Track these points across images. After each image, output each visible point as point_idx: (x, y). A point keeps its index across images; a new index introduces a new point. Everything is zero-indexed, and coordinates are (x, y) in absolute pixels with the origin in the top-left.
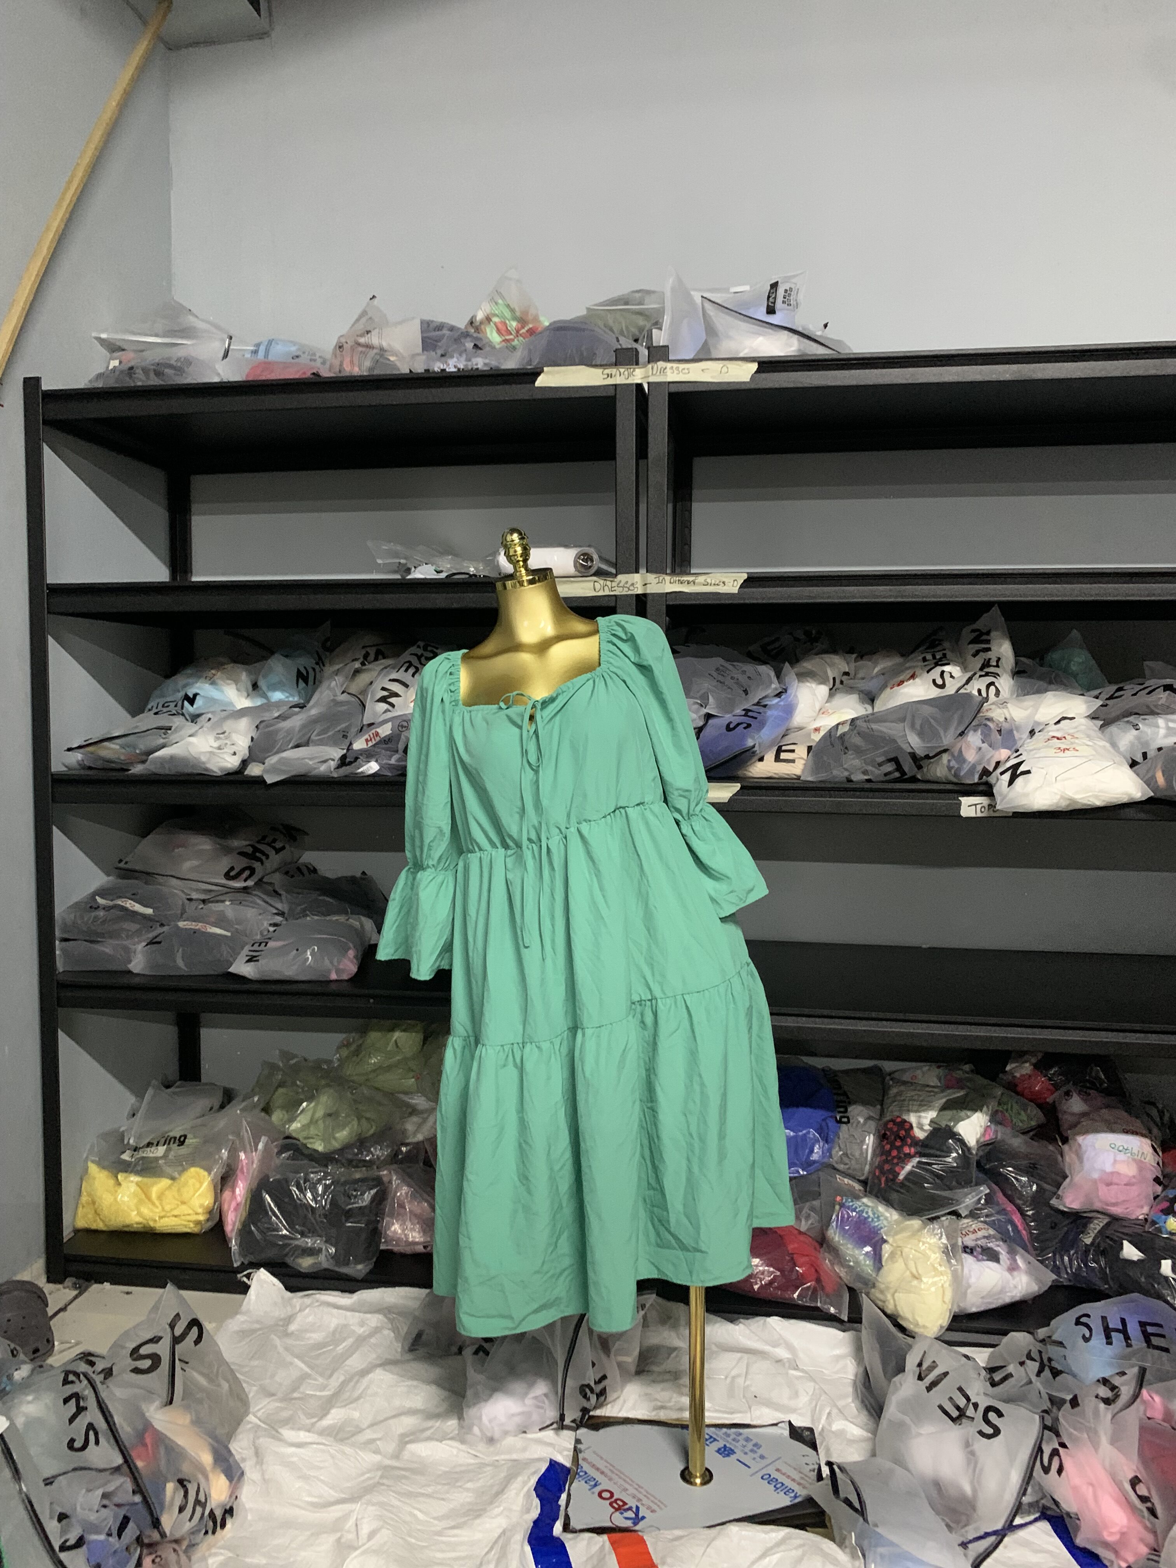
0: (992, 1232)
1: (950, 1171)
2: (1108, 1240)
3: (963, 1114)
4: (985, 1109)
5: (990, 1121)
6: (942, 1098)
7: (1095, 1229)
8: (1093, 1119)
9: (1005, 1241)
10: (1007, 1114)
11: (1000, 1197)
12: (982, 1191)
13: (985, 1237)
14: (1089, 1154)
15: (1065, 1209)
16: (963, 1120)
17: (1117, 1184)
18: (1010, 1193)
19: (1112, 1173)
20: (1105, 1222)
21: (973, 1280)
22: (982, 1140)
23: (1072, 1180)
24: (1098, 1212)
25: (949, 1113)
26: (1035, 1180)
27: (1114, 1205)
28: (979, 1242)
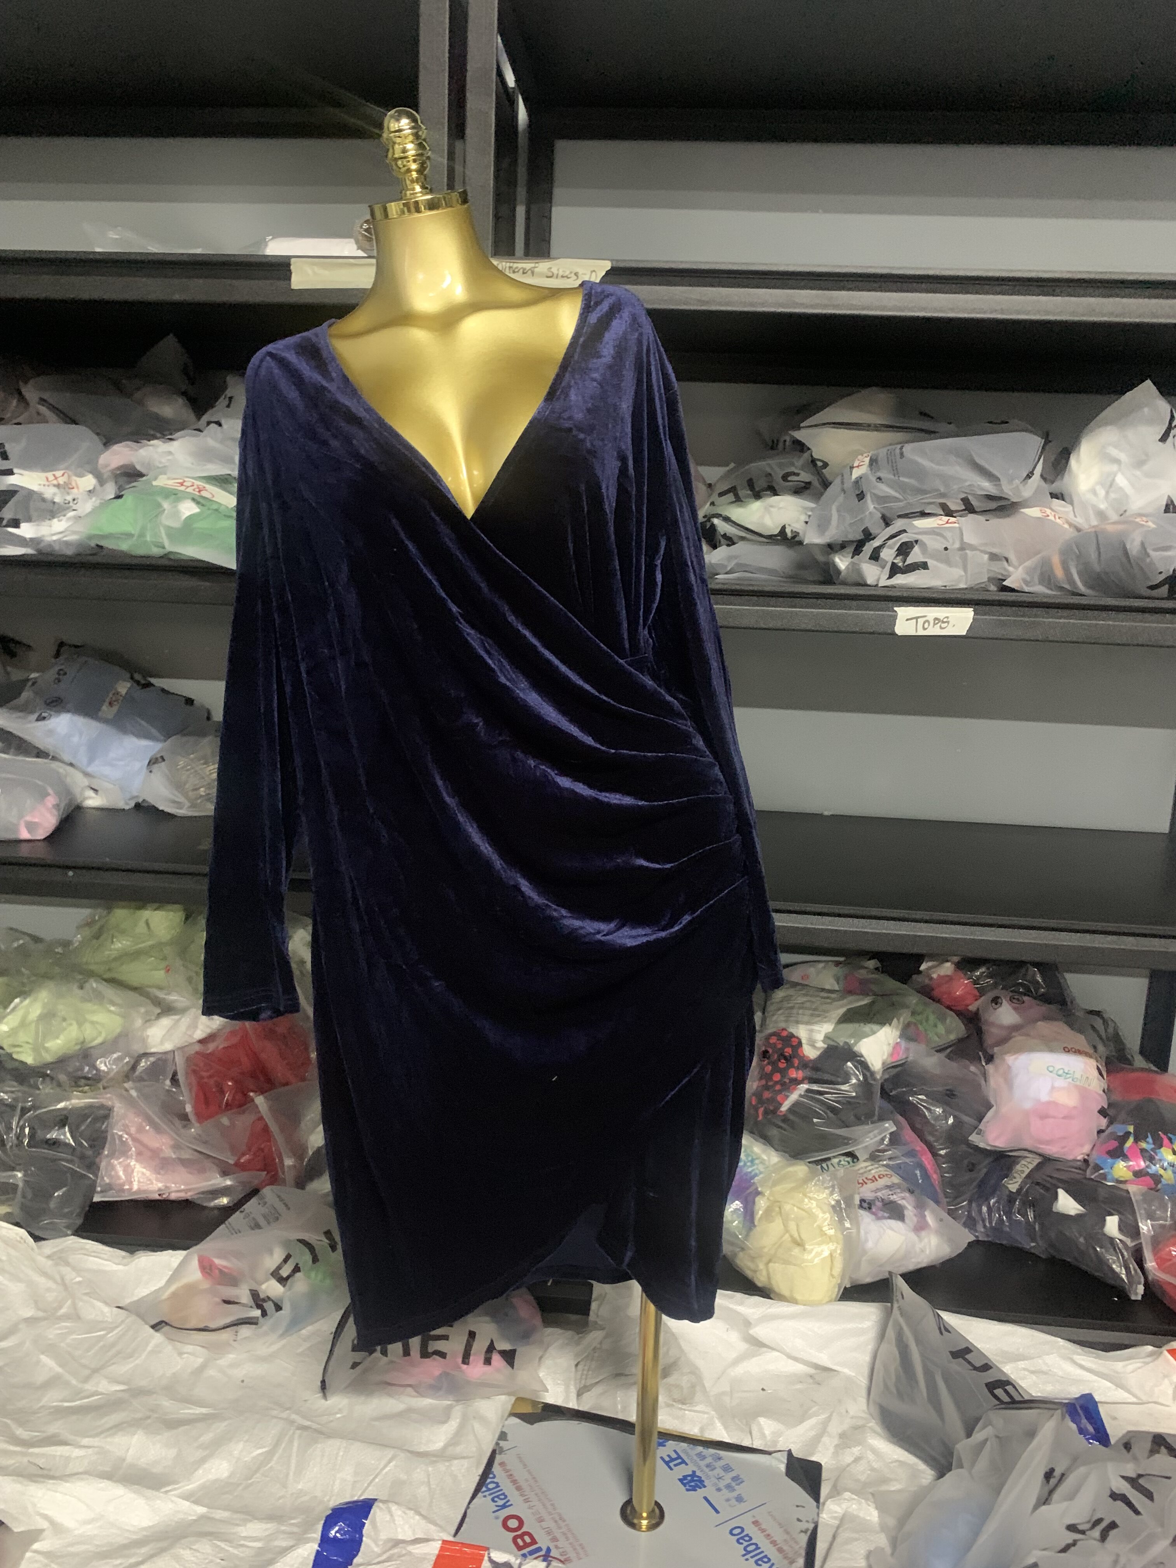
0: (896, 1180)
1: (849, 1102)
2: (1037, 1187)
3: (867, 1028)
4: (895, 1021)
5: (901, 1036)
6: (842, 1006)
7: (1023, 1172)
8: (1028, 1035)
9: (911, 1192)
10: (920, 1027)
11: (908, 1134)
12: (887, 1129)
13: (888, 1187)
14: (1020, 1080)
15: (988, 1148)
16: (867, 1036)
17: (1054, 1117)
18: (918, 1126)
19: (1049, 1103)
20: (1035, 1163)
21: (870, 1244)
22: (889, 1061)
23: (997, 1112)
24: (1025, 1150)
25: (850, 1027)
26: (951, 1110)
27: (1048, 1143)
28: (879, 1194)
